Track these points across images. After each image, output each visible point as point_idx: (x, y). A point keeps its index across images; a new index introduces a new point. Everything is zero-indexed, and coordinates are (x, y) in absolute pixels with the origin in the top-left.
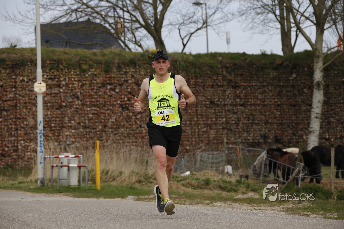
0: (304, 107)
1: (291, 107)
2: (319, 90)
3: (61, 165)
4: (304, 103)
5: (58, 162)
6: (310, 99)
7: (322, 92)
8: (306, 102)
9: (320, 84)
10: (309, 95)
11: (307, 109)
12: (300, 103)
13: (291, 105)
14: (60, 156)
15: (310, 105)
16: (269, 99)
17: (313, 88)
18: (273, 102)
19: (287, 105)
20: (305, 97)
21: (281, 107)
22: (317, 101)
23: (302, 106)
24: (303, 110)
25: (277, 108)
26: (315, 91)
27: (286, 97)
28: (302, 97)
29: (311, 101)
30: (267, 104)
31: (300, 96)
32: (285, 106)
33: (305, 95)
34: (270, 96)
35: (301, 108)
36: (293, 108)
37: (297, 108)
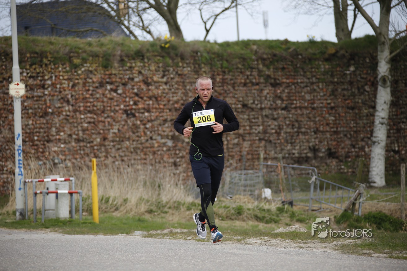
0: (366, 109)
1: (348, 110)
2: (384, 87)
3: (46, 191)
4: (365, 104)
5: (42, 186)
6: (373, 99)
7: (388, 90)
8: (368, 103)
9: (387, 79)
10: (372, 94)
11: (369, 112)
12: (361, 105)
13: (348, 108)
14: (45, 180)
15: (374, 107)
16: (319, 100)
17: (377, 84)
18: (324, 104)
19: (343, 107)
20: (367, 97)
21: (336, 111)
22: (383, 102)
23: (364, 108)
24: (365, 114)
25: (330, 112)
26: (380, 88)
27: (341, 97)
28: (362, 97)
29: (375, 102)
30: (317, 107)
31: (360, 95)
32: (340, 109)
33: (367, 93)
34: (321, 96)
35: (362, 111)
36: (351, 111)
37: (357, 111)
